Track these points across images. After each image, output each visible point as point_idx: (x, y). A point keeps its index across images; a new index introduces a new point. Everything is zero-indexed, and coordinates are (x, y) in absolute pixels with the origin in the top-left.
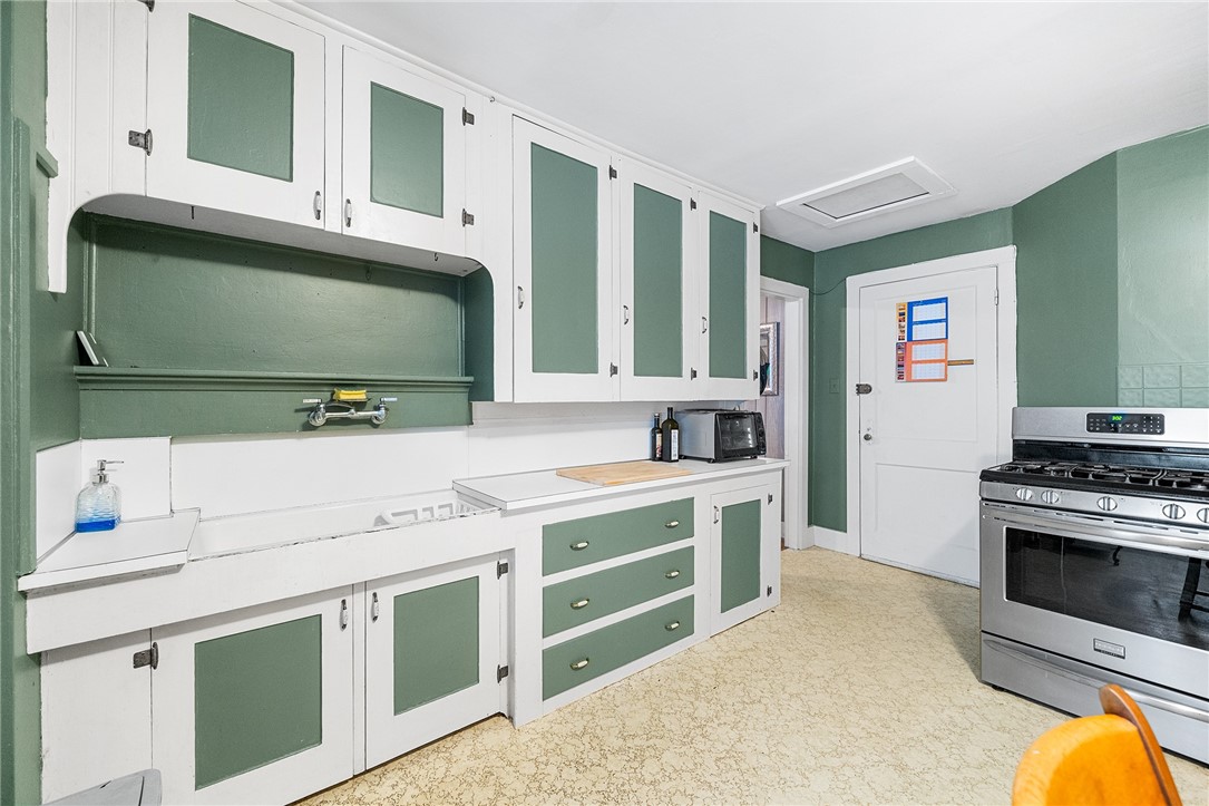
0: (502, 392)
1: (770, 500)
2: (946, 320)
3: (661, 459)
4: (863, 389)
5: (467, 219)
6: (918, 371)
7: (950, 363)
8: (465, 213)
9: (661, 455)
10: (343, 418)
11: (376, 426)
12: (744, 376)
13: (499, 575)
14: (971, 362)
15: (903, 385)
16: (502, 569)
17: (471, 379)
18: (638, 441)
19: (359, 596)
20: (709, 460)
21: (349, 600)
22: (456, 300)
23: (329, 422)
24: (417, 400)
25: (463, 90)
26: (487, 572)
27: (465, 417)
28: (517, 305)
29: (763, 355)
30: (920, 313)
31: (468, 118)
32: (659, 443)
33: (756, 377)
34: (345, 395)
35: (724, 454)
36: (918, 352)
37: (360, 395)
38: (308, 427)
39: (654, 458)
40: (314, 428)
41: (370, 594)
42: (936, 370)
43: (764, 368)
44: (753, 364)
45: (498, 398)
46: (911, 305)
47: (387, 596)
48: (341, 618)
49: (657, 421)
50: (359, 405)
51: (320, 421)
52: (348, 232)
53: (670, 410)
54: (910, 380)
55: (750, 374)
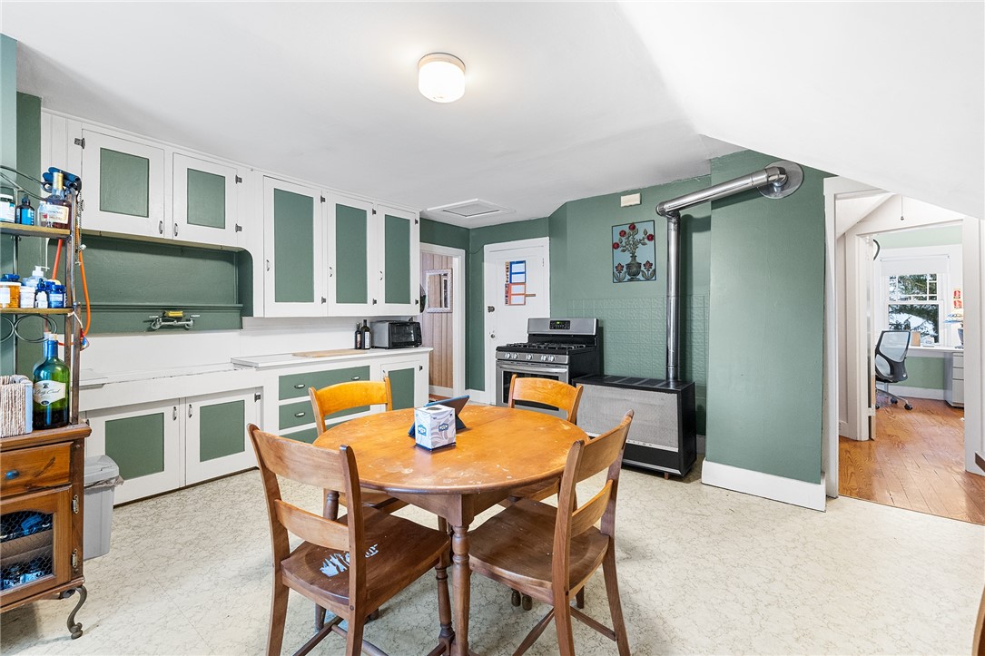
0: (257, 312)
1: (421, 368)
2: (525, 273)
3: (360, 348)
4: (491, 309)
5: (239, 229)
6: (514, 299)
7: (527, 296)
8: (237, 226)
9: (360, 346)
10: (170, 326)
11: (187, 329)
12: (408, 302)
13: (256, 400)
14: (534, 295)
15: (508, 307)
16: (257, 397)
17: (241, 305)
18: (348, 338)
19: (182, 406)
20: (385, 348)
21: (177, 407)
22: (233, 264)
23: (162, 327)
24: (209, 316)
25: (235, 166)
26: (249, 398)
27: (238, 325)
28: (266, 269)
29: (422, 290)
30: (516, 268)
31: (238, 180)
32: (359, 339)
33: (417, 302)
34: (171, 314)
35: (394, 345)
36: (515, 289)
37: (179, 314)
38: (150, 330)
39: (356, 348)
40: (154, 330)
41: (188, 405)
42: (520, 299)
43: (423, 298)
44: (415, 295)
45: (256, 314)
46: (511, 263)
47: (197, 406)
48: (174, 414)
49: (358, 327)
50: (179, 319)
51: (158, 326)
52: (175, 238)
53: (365, 321)
54: (510, 305)
55: (413, 301)
